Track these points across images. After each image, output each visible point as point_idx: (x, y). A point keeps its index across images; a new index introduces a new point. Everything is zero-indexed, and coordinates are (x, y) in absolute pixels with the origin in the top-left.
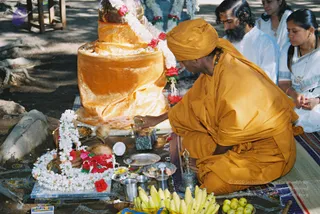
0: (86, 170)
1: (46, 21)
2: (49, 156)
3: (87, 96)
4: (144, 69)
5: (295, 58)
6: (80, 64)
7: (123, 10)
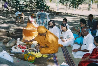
0: (21, 49)
1: (19, 22)
3: (24, 37)
4: (35, 32)
5: (63, 32)
6: (23, 30)
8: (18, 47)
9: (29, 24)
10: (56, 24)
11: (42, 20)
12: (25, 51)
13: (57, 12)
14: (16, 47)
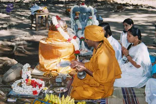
2: (19, 81)
4: (64, 50)
7: (58, 26)
8: (25, 84)
9: (53, 33)
10: (112, 29)
11: (83, 23)
12: (41, 93)
13: (120, 4)
14: (21, 83)
